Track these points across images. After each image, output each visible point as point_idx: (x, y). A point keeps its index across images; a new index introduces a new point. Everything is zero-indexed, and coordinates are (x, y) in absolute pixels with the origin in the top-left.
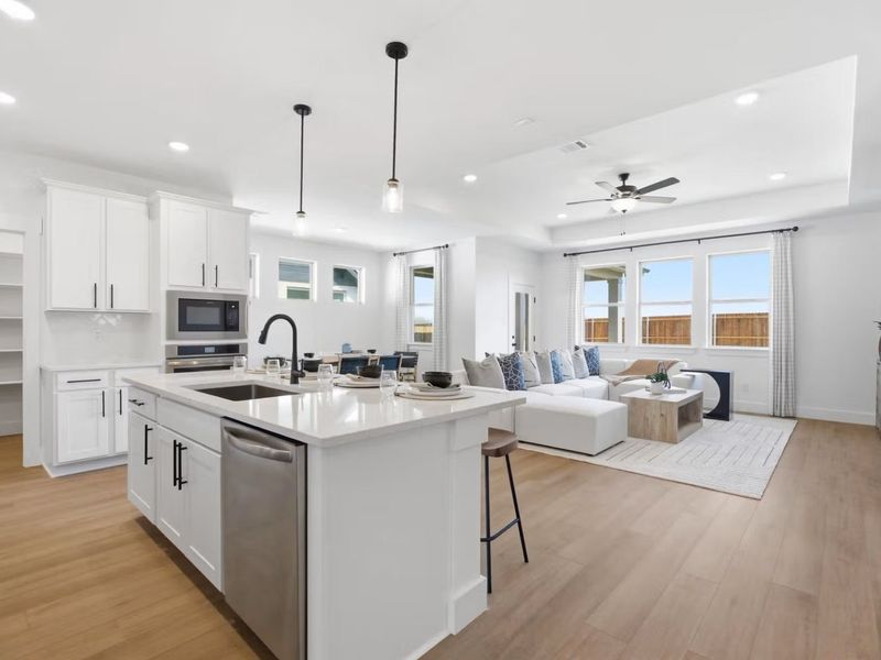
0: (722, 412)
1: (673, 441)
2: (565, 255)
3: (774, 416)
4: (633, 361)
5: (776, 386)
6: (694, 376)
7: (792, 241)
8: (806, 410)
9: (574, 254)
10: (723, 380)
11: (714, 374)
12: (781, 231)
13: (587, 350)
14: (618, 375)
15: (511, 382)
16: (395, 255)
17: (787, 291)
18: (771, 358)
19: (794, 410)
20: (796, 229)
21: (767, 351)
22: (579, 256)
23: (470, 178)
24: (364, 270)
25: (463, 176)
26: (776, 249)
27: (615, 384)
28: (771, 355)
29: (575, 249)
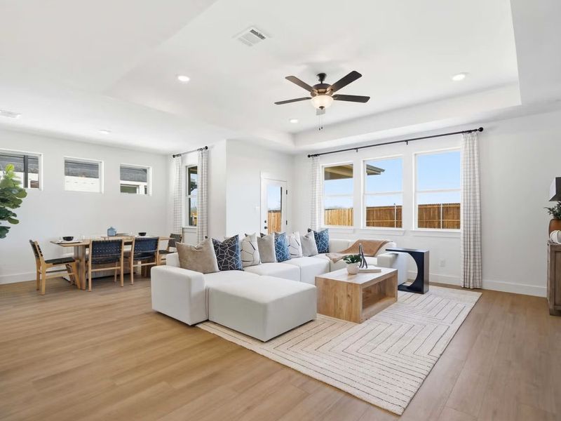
0: (418, 286)
1: (358, 321)
2: (309, 156)
3: (464, 288)
4: (355, 241)
5: (465, 262)
6: (397, 255)
7: (478, 139)
8: (490, 284)
9: (316, 155)
10: (419, 258)
11: (413, 254)
12: (470, 131)
13: (318, 231)
14: (342, 252)
15: (226, 262)
16: (174, 156)
17: (474, 182)
18: (462, 239)
19: (481, 283)
20: (481, 129)
21: (460, 233)
22: (318, 157)
23: (184, 79)
24: (151, 169)
25: (177, 75)
26: (466, 147)
27: (335, 261)
28: (462, 236)
29: (316, 151)
